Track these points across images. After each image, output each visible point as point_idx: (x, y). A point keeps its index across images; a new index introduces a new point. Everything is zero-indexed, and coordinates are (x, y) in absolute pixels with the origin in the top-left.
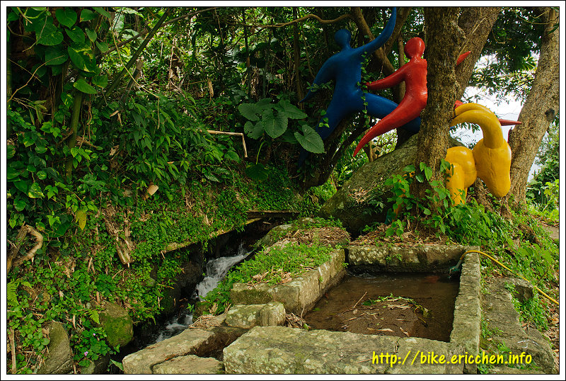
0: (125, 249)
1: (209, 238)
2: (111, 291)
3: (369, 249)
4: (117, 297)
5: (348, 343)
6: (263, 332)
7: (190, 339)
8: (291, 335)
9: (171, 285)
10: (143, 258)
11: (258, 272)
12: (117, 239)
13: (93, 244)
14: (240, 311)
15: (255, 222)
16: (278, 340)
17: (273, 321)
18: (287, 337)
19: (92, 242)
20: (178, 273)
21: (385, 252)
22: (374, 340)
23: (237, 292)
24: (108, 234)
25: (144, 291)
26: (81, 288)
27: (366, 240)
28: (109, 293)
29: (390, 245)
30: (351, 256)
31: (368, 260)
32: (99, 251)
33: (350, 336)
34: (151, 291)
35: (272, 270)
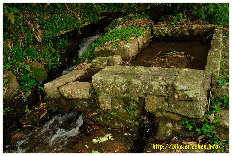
0: (38, 34)
1: (81, 27)
2: (34, 56)
3: (163, 29)
4: (38, 59)
5: (154, 72)
6: (111, 68)
7: (75, 74)
8: (125, 69)
9: (64, 52)
10: (48, 38)
11: (107, 41)
12: (33, 29)
13: (21, 32)
14: (99, 60)
15: (104, 17)
16: (119, 72)
17: (115, 63)
18: (123, 70)
19: (20, 31)
20: (67, 46)
21: (172, 30)
22: (167, 70)
23: (97, 51)
24: (28, 27)
25: (50, 55)
26: (18, 55)
27: (162, 24)
28: (33, 57)
29: (174, 26)
30: (154, 33)
31: (163, 34)
32: (24, 36)
33: (154, 69)
34: (54, 55)
35: (114, 40)
